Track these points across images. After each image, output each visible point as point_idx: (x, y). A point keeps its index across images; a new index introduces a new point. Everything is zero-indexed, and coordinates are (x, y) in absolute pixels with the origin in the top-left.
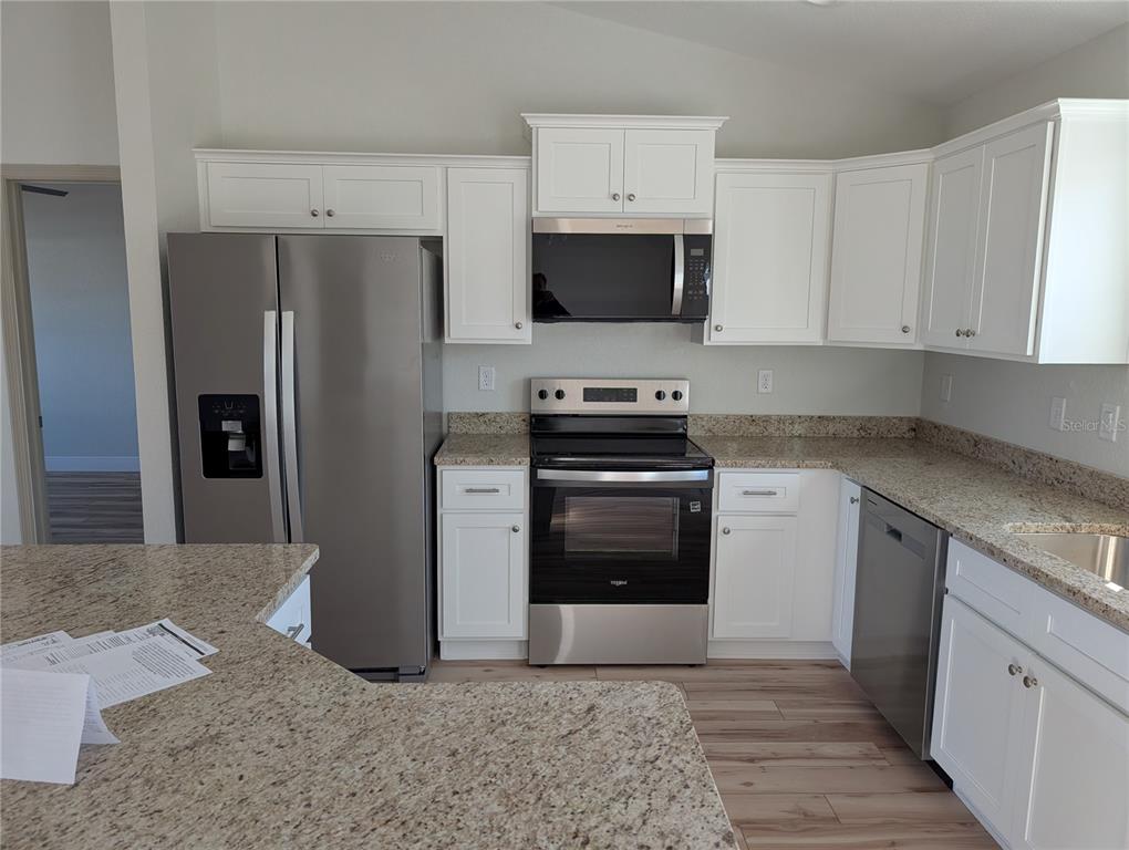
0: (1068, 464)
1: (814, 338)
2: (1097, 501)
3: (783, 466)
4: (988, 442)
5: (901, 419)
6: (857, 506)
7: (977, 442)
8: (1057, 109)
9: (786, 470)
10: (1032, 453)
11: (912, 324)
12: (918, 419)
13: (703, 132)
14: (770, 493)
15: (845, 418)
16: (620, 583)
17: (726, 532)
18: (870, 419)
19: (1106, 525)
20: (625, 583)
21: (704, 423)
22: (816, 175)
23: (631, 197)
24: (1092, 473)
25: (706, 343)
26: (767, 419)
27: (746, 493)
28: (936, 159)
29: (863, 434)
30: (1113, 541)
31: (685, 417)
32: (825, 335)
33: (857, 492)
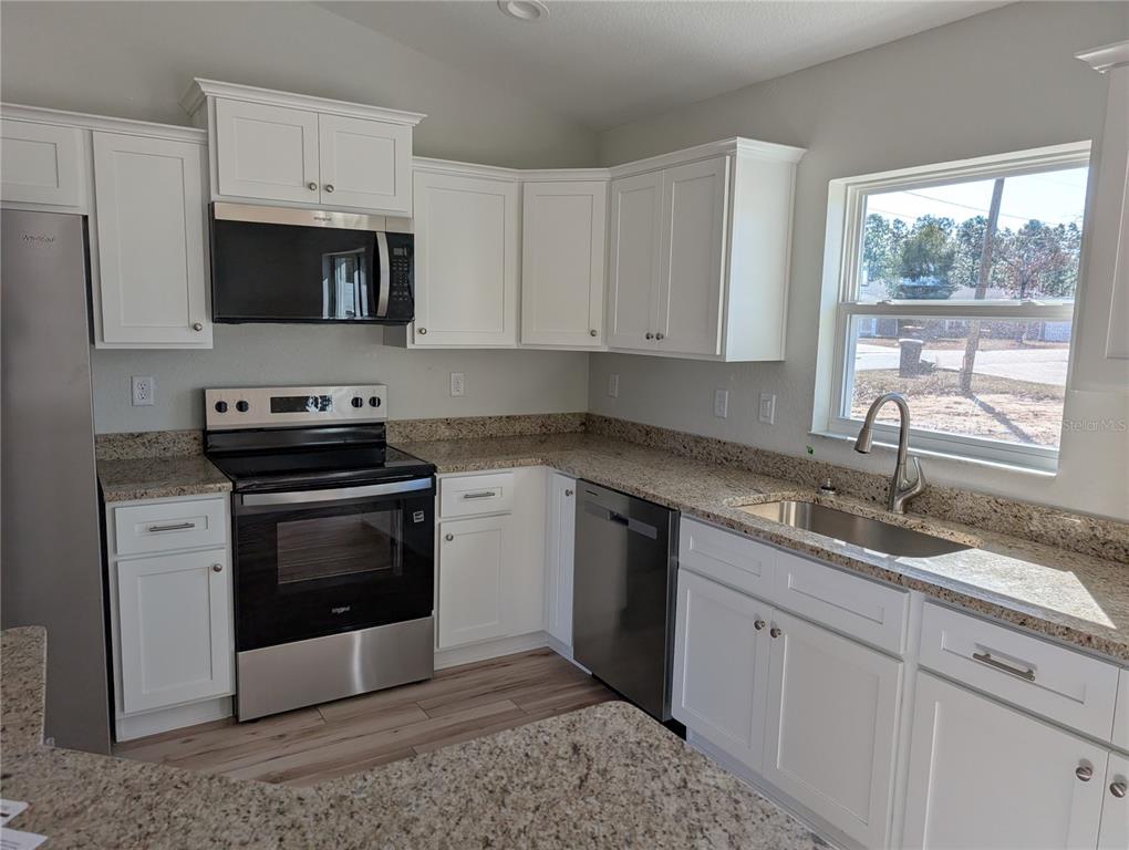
0: (734, 445)
1: (508, 341)
2: (763, 474)
3: (500, 467)
4: (659, 431)
5: (574, 415)
6: (573, 498)
7: (648, 431)
8: (735, 146)
9: (503, 470)
10: (701, 438)
11: (599, 328)
12: (587, 414)
13: (401, 126)
14: (488, 494)
15: (529, 417)
16: (343, 610)
17: (450, 538)
18: (549, 416)
19: (786, 493)
20: (348, 609)
21: (401, 430)
22: (504, 182)
23: (329, 188)
24: (757, 452)
25: (409, 346)
26: (461, 422)
27: (467, 497)
28: (613, 179)
29: (545, 430)
30: (793, 504)
31: (382, 424)
32: (520, 339)
33: (572, 484)
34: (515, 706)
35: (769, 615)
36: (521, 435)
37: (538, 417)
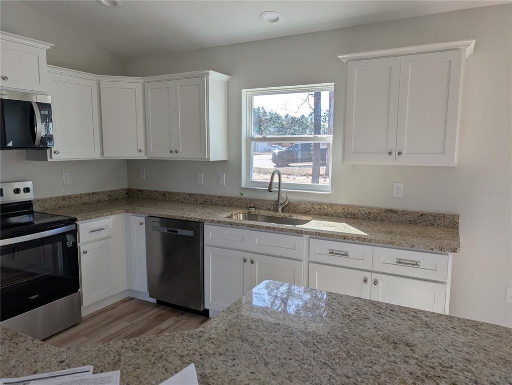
0: (208, 195)
1: (97, 155)
2: (222, 205)
3: (106, 215)
4: (170, 193)
5: (122, 190)
6: (144, 226)
7: (164, 194)
8: (208, 74)
9: (108, 217)
10: (192, 194)
11: (143, 148)
12: (128, 189)
14: (101, 229)
15: (102, 192)
16: (35, 296)
17: (85, 252)
18: (112, 191)
19: (238, 211)
20: (37, 296)
21: (40, 203)
23: (5, 78)
24: (219, 197)
25: (49, 160)
26: (70, 197)
27: (91, 231)
29: (110, 198)
30: (241, 215)
31: (30, 201)
32: (102, 154)
33: (143, 220)
34: (130, 323)
35: (248, 256)
36: (99, 201)
37: (107, 192)
